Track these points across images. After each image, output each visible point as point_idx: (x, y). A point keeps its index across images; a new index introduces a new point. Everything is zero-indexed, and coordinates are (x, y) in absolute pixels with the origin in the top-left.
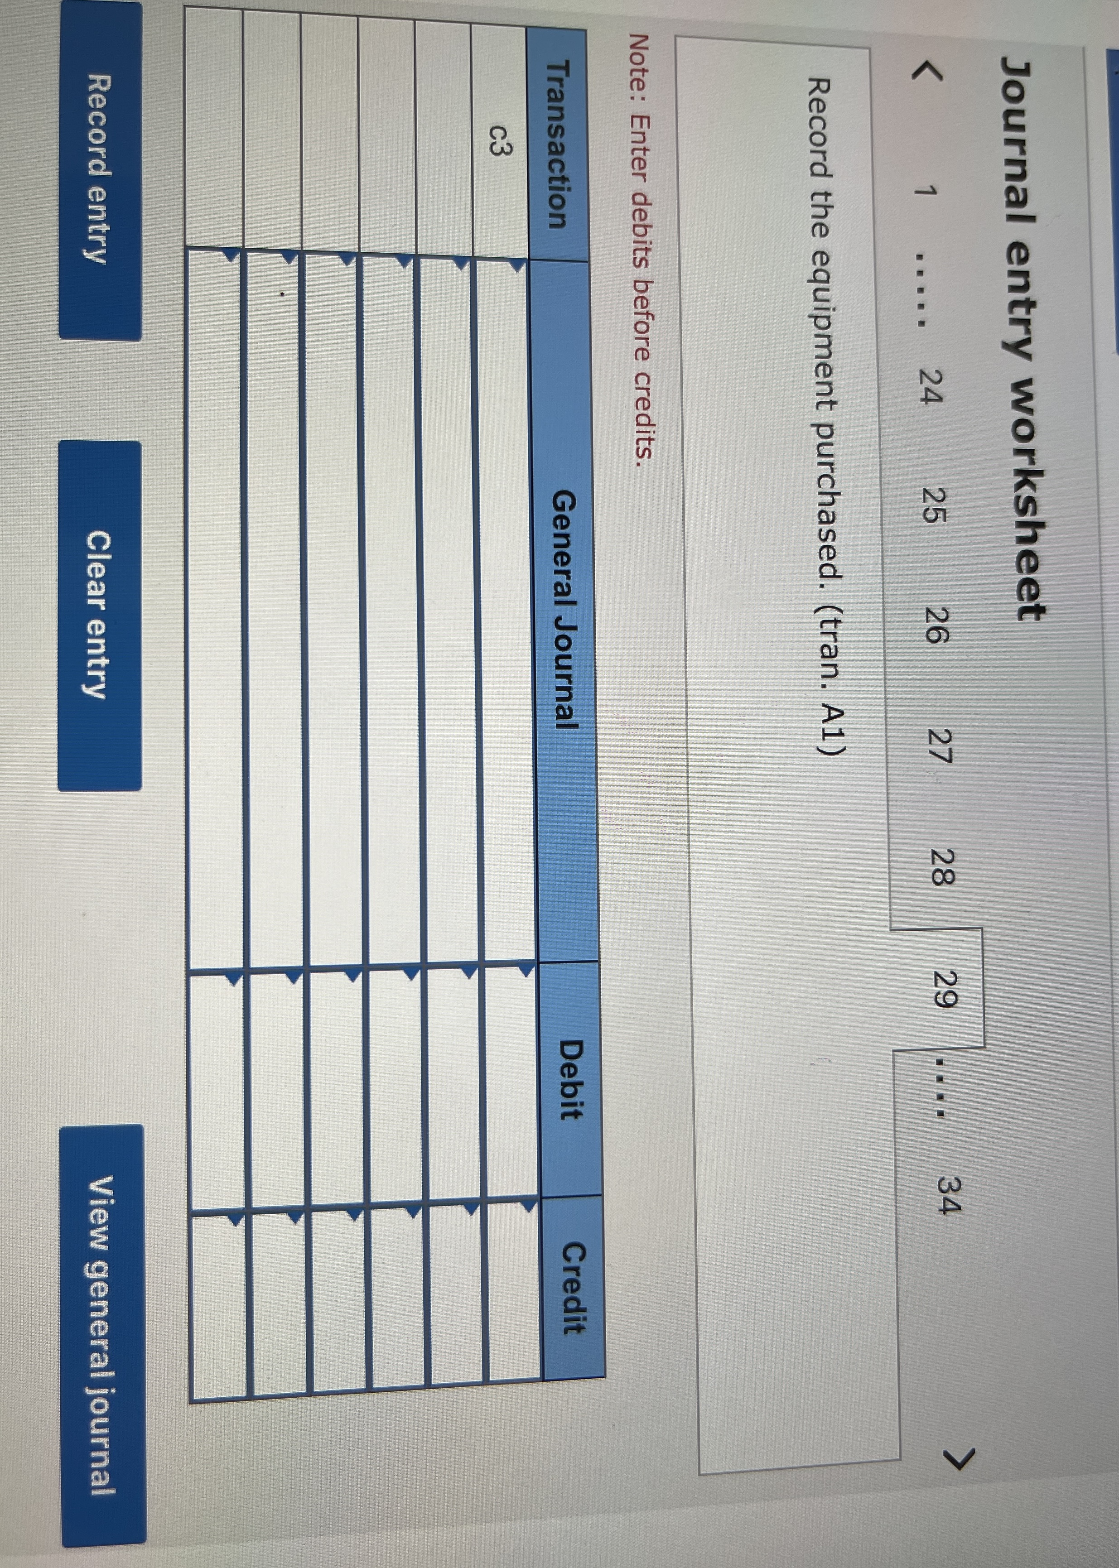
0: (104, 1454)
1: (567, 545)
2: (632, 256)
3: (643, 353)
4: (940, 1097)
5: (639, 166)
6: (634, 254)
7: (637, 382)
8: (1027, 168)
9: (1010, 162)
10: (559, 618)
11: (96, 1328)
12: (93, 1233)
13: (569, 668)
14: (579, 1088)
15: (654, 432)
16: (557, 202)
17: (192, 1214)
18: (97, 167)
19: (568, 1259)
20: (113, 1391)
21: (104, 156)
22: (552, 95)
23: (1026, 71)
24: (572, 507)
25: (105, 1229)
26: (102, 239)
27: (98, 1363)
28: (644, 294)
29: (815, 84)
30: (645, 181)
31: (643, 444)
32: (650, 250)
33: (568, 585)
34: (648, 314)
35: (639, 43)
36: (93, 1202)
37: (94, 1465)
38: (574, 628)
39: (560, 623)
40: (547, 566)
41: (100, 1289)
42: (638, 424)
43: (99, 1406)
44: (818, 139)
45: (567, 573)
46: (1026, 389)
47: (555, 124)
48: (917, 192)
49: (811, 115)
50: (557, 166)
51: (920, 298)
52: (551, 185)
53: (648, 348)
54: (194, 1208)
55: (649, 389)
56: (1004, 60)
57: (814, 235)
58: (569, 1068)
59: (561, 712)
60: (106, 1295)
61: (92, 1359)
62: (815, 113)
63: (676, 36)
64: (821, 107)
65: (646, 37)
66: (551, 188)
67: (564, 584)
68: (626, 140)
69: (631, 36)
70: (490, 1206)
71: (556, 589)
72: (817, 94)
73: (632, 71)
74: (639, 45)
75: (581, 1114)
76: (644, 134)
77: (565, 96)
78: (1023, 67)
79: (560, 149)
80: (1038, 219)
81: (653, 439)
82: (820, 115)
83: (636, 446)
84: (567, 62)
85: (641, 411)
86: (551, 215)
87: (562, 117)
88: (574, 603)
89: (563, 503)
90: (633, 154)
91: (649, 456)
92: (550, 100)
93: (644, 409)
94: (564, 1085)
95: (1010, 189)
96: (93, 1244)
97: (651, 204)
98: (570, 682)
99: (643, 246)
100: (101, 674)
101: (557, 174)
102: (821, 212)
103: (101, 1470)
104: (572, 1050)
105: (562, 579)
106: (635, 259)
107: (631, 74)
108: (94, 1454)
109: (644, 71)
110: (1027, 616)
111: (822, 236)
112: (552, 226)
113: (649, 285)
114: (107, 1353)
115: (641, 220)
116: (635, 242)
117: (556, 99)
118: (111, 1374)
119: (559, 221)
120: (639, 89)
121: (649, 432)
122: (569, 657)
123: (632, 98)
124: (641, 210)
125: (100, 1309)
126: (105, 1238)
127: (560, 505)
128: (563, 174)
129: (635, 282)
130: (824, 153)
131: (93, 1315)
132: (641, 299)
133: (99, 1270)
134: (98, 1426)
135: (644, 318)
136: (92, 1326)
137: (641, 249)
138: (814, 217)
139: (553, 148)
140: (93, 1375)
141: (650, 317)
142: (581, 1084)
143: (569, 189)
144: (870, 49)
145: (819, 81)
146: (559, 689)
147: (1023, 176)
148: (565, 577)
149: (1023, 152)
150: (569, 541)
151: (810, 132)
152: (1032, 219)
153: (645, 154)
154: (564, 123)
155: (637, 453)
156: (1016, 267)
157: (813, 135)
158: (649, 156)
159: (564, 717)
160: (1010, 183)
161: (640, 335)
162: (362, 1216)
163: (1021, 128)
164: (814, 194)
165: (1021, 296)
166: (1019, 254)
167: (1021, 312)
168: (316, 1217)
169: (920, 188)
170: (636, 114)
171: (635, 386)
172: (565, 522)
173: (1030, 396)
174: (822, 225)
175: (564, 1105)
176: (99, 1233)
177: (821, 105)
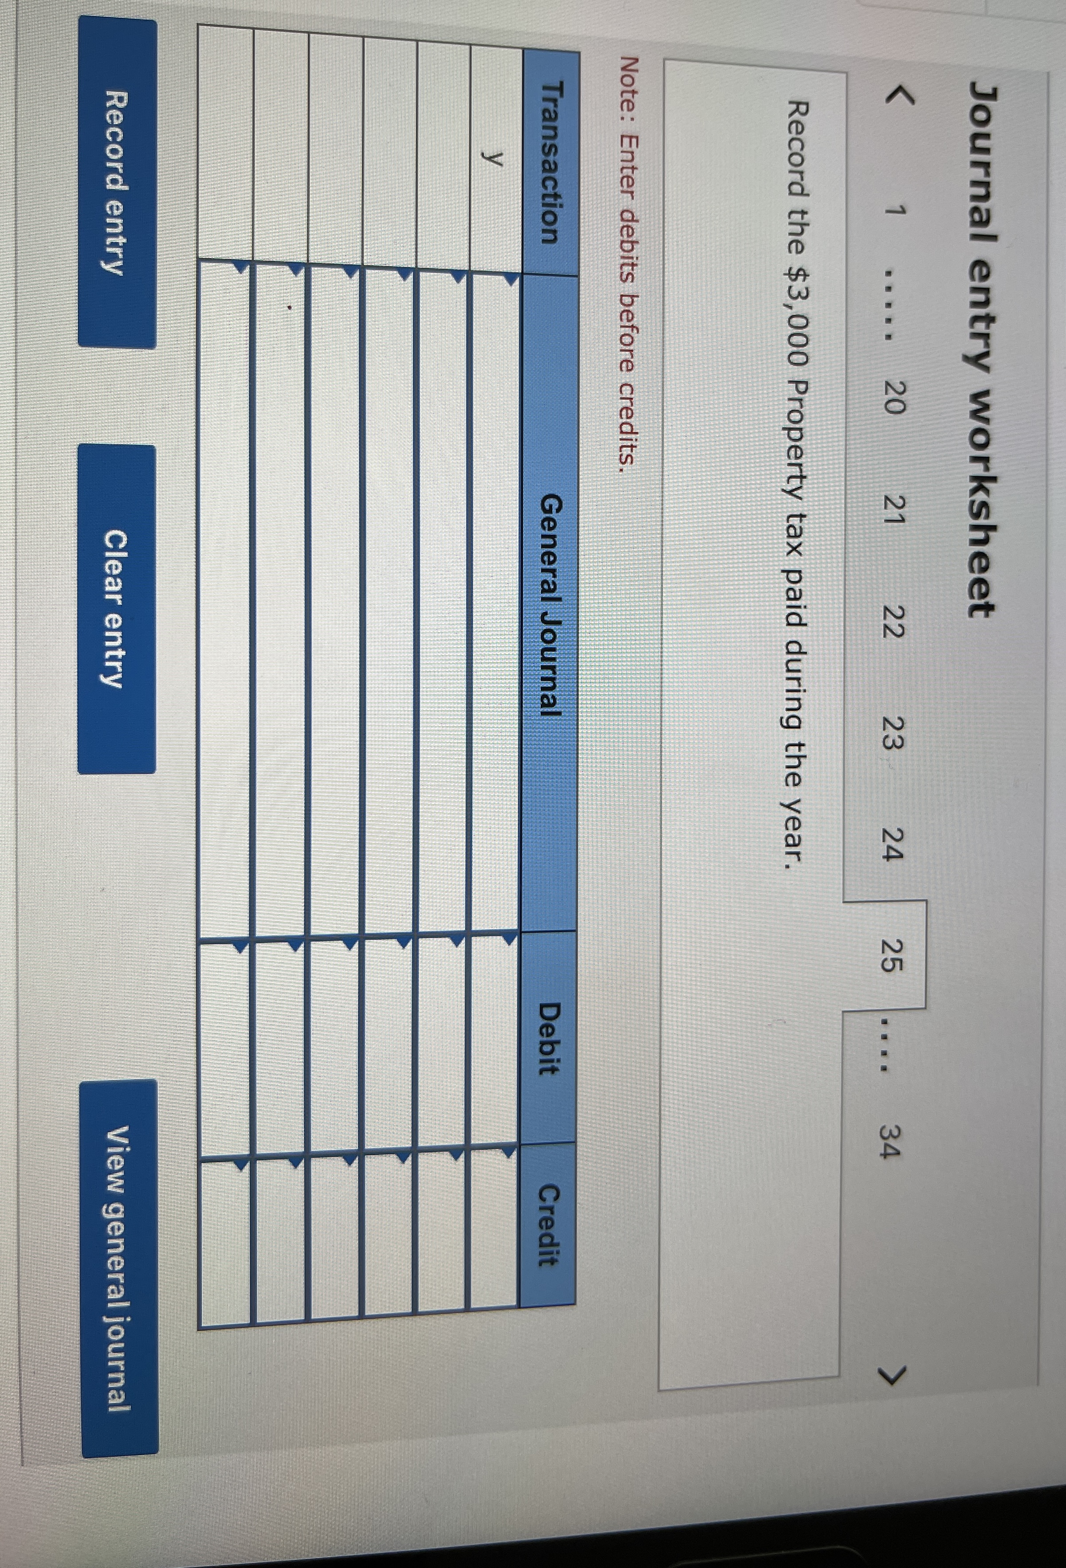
0: (120, 1376)
1: (554, 545)
2: (619, 270)
3: (627, 365)
5: (628, 184)
6: (621, 268)
7: (621, 392)
8: (991, 189)
9: (975, 183)
10: (545, 614)
11: (113, 1264)
12: (110, 1178)
13: (554, 659)
14: (556, 1046)
15: (636, 440)
16: (549, 218)
17: (201, 1160)
18: (114, 182)
19: (543, 1200)
20: (129, 1319)
21: (121, 171)
22: (547, 115)
23: (994, 95)
24: (558, 510)
25: (121, 1174)
26: (119, 251)
27: (115, 1294)
28: (631, 308)
29: (794, 107)
30: (632, 198)
31: (626, 451)
32: (636, 265)
33: (554, 583)
34: (633, 327)
35: (630, 66)
36: (110, 1150)
37: (110, 1386)
38: (559, 623)
39: (546, 618)
40: (535, 565)
41: (116, 1228)
42: (622, 432)
43: (115, 1333)
44: (796, 159)
45: (553, 571)
46: (984, 400)
47: (549, 142)
48: (888, 211)
49: (790, 136)
50: (549, 184)
51: (888, 313)
52: (544, 202)
53: (632, 360)
54: (203, 1154)
55: (632, 399)
56: (973, 85)
57: (790, 251)
58: (547, 1028)
59: (546, 701)
60: (123, 1234)
61: (109, 1290)
62: (794, 135)
63: (664, 60)
64: (800, 129)
65: (637, 60)
66: (544, 205)
67: (550, 582)
68: (614, 157)
70: (473, 1153)
71: (542, 586)
72: (796, 116)
73: (622, 93)
74: (630, 68)
75: (557, 1069)
76: (632, 153)
77: (559, 116)
78: (990, 92)
79: (553, 166)
80: (1000, 238)
81: (636, 447)
82: (799, 136)
83: (619, 453)
84: (562, 83)
85: (624, 420)
86: (544, 231)
87: (555, 136)
88: (559, 599)
89: (551, 506)
90: (621, 172)
91: (632, 463)
92: (545, 119)
93: (628, 418)
94: (543, 1043)
95: (975, 209)
96: (110, 1188)
97: (637, 221)
99: (630, 261)
100: (118, 665)
101: (550, 191)
102: (798, 229)
103: (117, 1389)
104: (550, 1012)
105: (549, 577)
106: (622, 273)
108: (111, 1375)
109: (634, 92)
110: (978, 614)
111: (798, 252)
112: (544, 241)
113: (635, 299)
114: (122, 1284)
115: (628, 236)
116: (622, 258)
117: (550, 119)
119: (550, 236)
120: (629, 110)
121: (631, 440)
122: (554, 650)
123: (622, 118)
124: (628, 227)
125: (116, 1246)
126: (121, 1182)
127: (547, 508)
128: (555, 191)
129: (622, 296)
130: (801, 173)
131: (110, 1251)
132: (627, 313)
133: (116, 1211)
134: (115, 1351)
135: (628, 331)
136: (109, 1261)
137: (628, 265)
138: (790, 234)
139: (547, 166)
140: (110, 1305)
141: (635, 331)
142: (558, 1042)
143: (561, 206)
144: (847, 73)
145: (799, 104)
146: (543, 679)
147: (987, 197)
148: (552, 575)
149: (987, 174)
150: (555, 542)
151: (789, 152)
152: (993, 238)
153: (633, 172)
154: (556, 142)
155: (620, 459)
156: (977, 284)
157: (791, 155)
158: (637, 175)
159: (548, 705)
160: (974, 204)
161: (624, 348)
162: (356, 1161)
163: (987, 151)
164: (791, 213)
165: (981, 312)
166: (981, 271)
167: (980, 327)
168: (314, 1162)
169: (888, 209)
170: (625, 134)
171: (620, 396)
172: (552, 524)
173: (986, 407)
174: (797, 242)
175: (542, 1061)
176: (116, 1178)
177: (800, 127)
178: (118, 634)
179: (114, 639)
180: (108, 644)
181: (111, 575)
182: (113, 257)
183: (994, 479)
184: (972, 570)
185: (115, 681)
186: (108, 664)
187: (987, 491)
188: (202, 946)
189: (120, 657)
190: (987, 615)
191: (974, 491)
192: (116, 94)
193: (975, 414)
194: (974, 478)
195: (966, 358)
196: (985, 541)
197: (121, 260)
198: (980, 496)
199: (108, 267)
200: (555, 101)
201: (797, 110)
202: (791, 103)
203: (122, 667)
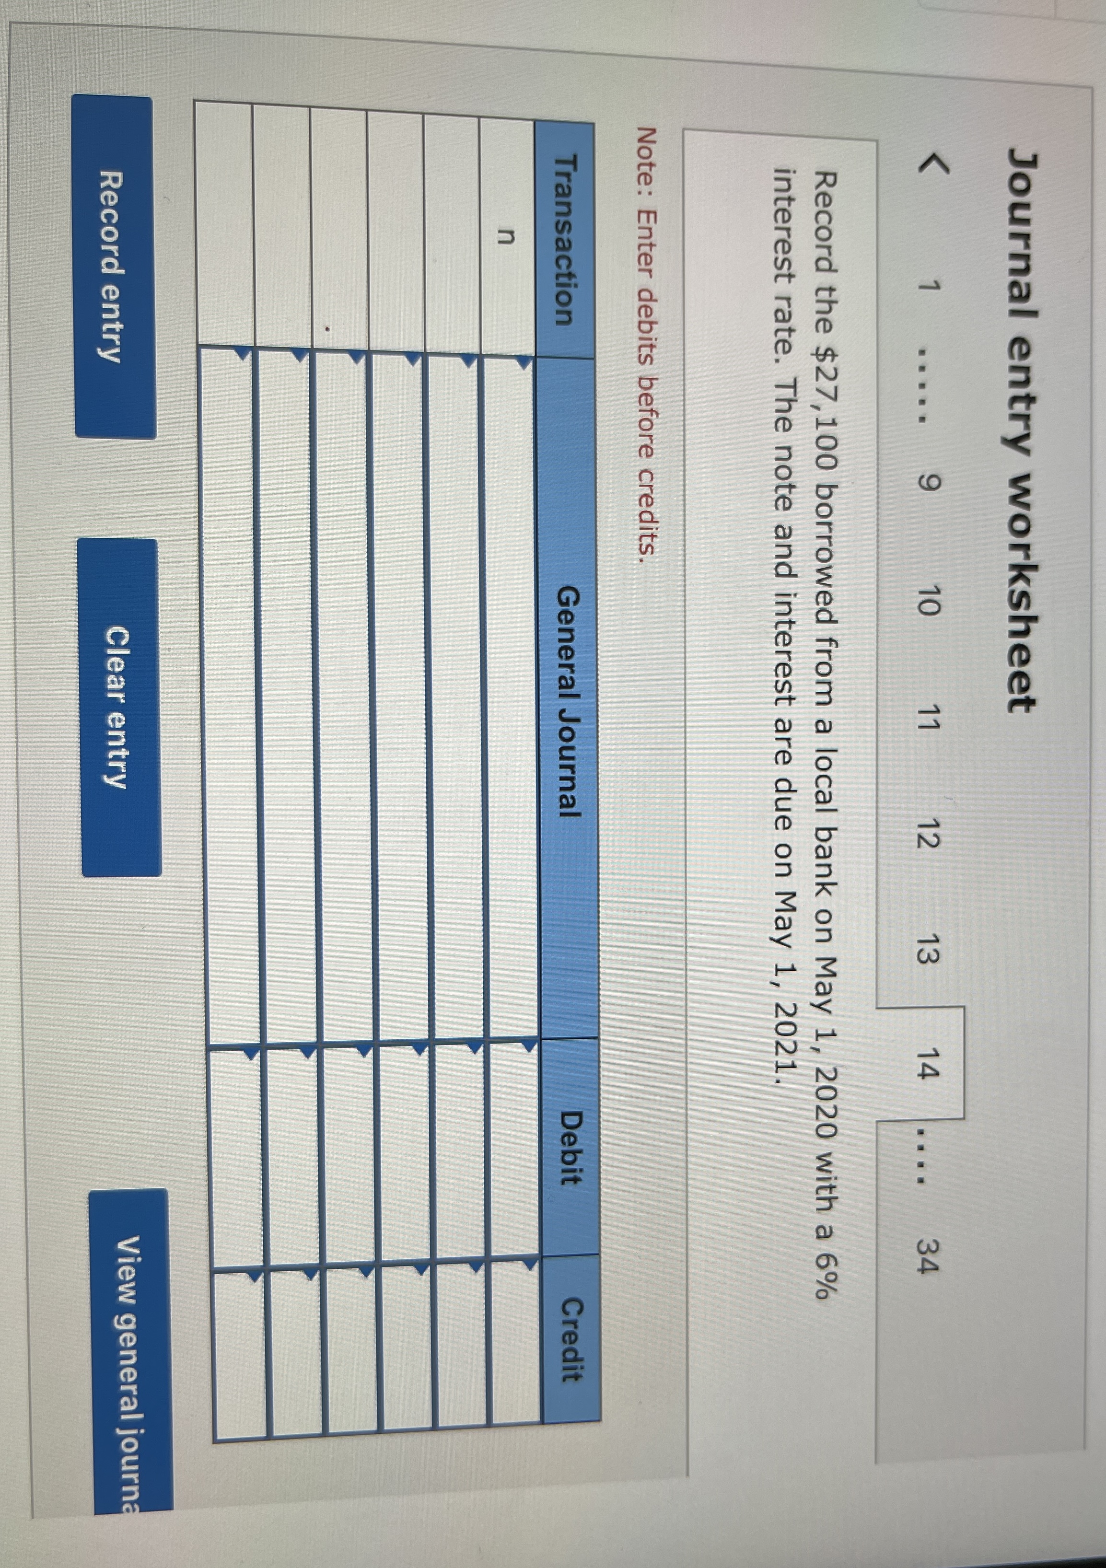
0: (135, 1488)
1: (571, 639)
2: (637, 354)
3: (647, 450)
4: (921, 1165)
5: (646, 262)
6: (640, 351)
7: (641, 480)
8: (1031, 263)
9: (1014, 256)
10: (563, 711)
11: (125, 1375)
12: (121, 1288)
13: (572, 758)
14: (578, 1155)
15: (657, 529)
16: (564, 298)
17: (214, 1272)
18: (110, 265)
19: (566, 1313)
20: (142, 1431)
21: (117, 254)
22: (560, 190)
23: (1033, 163)
24: (576, 603)
25: (133, 1284)
26: (116, 337)
27: (128, 1407)
28: (650, 392)
29: (821, 178)
30: (651, 276)
31: (646, 541)
32: (655, 346)
33: (572, 678)
34: (652, 411)
35: (646, 137)
36: (121, 1260)
37: (125, 1499)
38: (578, 720)
39: (564, 715)
40: (552, 659)
41: (129, 1339)
42: (641, 521)
43: (129, 1445)
44: (824, 233)
45: (571, 667)
46: (1024, 484)
47: (562, 219)
48: (921, 287)
49: (816, 209)
50: (563, 263)
51: (922, 394)
52: (558, 282)
53: (651, 446)
54: (216, 1265)
55: (652, 487)
56: (1012, 152)
57: (817, 330)
58: (569, 1137)
59: (564, 801)
60: (135, 1345)
61: (122, 1403)
62: (821, 207)
63: (683, 130)
64: (827, 202)
65: (654, 131)
66: (558, 285)
67: (568, 677)
68: (633, 236)
69: (639, 129)
70: (493, 1265)
71: (559, 682)
72: (824, 188)
73: (639, 166)
74: (647, 139)
75: (579, 1179)
76: (650, 229)
77: (572, 191)
78: (1030, 159)
79: (567, 244)
80: (1041, 314)
81: (656, 536)
82: (826, 209)
83: (638, 543)
84: (575, 156)
85: (644, 508)
86: (558, 312)
87: (569, 213)
88: (577, 696)
89: (568, 599)
90: (639, 249)
91: (652, 553)
92: (558, 195)
93: (648, 505)
94: (565, 1153)
95: (1014, 284)
96: (121, 1299)
97: (656, 301)
98: (573, 772)
99: (649, 343)
100: (121, 765)
101: (564, 270)
102: (825, 307)
103: (132, 1503)
104: (572, 1121)
105: (566, 672)
106: (640, 356)
107: (639, 169)
108: (124, 1489)
109: (651, 165)
110: (1018, 709)
111: (825, 331)
112: (559, 323)
113: (654, 381)
114: (137, 1397)
115: (647, 316)
116: (641, 339)
117: (564, 195)
118: (141, 1416)
119: (565, 317)
120: (646, 184)
121: (652, 529)
122: (572, 748)
123: (640, 193)
124: (646, 307)
125: (129, 1358)
126: (132, 1293)
127: (564, 600)
128: (571, 270)
129: (640, 379)
130: (829, 248)
131: (122, 1363)
132: (646, 396)
133: (127, 1322)
134: (129, 1463)
135: (647, 415)
136: (122, 1373)
137: (646, 346)
138: (818, 312)
139: (560, 244)
140: (123, 1417)
141: (654, 415)
142: (580, 1152)
143: (576, 286)
144: (877, 141)
145: (825, 174)
146: (562, 779)
147: (1027, 270)
148: (569, 670)
149: (1027, 246)
150: (572, 636)
151: (816, 226)
152: (1034, 313)
153: (651, 250)
154: (570, 218)
155: (640, 549)
156: (1016, 362)
157: (818, 229)
158: (655, 252)
159: (568, 807)
160: (1013, 278)
161: (644, 433)
162: (373, 1272)
163: (1026, 221)
164: (818, 290)
165: (1021, 392)
166: (1020, 349)
167: (1020, 407)
168: (330, 1274)
169: (923, 284)
170: (643, 209)
171: (639, 483)
172: (569, 617)
173: (1027, 492)
174: (825, 320)
175: (564, 1171)
176: (128, 1288)
177: (827, 199)
178: (121, 734)
179: (116, 738)
180: (111, 743)
181: (113, 673)
182: (110, 344)
183: (1035, 568)
184: (1012, 663)
185: (119, 781)
186: (111, 764)
187: (1028, 581)
188: (212, 1053)
189: (124, 757)
190: (1028, 710)
191: (1014, 580)
192: (110, 174)
193: (1014, 499)
194: (1013, 567)
195: (1005, 441)
196: (1026, 632)
197: (118, 346)
198: (1020, 585)
199: (105, 355)
200: (568, 175)
201: (825, 181)
202: (818, 173)
203: (126, 767)
